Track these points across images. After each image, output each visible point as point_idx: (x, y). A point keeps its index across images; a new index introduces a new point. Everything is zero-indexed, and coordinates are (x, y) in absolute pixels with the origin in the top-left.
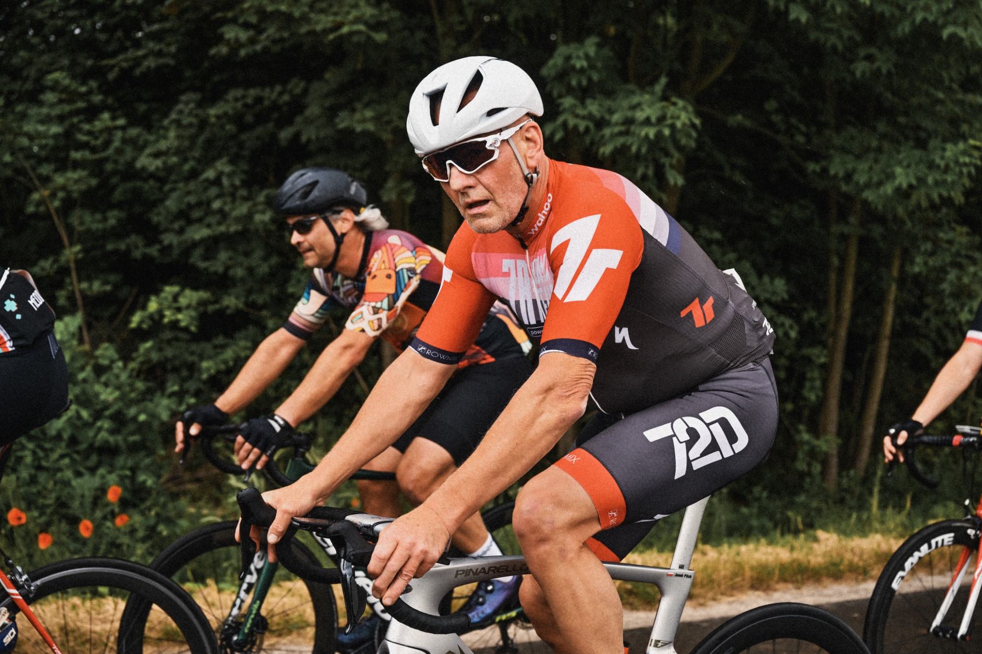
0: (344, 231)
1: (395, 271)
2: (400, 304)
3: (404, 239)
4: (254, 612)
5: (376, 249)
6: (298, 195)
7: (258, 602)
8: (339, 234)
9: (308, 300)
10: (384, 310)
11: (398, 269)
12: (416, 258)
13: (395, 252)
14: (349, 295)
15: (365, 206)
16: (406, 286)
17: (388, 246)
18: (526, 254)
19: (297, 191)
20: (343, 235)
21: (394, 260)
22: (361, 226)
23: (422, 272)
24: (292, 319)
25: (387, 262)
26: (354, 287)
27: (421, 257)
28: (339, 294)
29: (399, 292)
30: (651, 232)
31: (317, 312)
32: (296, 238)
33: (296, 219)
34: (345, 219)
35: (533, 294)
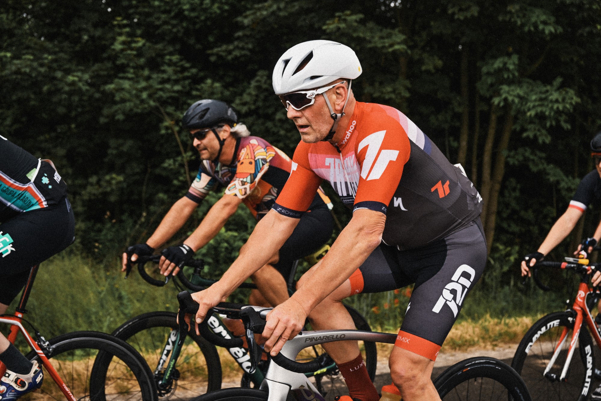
0: (225, 138)
1: (254, 160)
2: (257, 179)
3: (259, 141)
4: (172, 366)
5: (243, 147)
6: (197, 117)
7: (174, 360)
8: (222, 139)
9: (200, 179)
10: (248, 183)
11: (256, 159)
12: (267, 153)
13: (255, 148)
14: (225, 176)
15: (237, 123)
16: (261, 169)
17: (250, 145)
18: (340, 155)
19: (196, 115)
20: (224, 140)
21: (254, 153)
22: (235, 135)
23: (271, 161)
24: (191, 191)
25: (249, 154)
26: (229, 171)
27: (270, 153)
28: (218, 175)
29: (257, 173)
30: (414, 141)
31: (206, 186)
32: (196, 142)
33: (196, 131)
34: (225, 131)
35: (345, 178)
